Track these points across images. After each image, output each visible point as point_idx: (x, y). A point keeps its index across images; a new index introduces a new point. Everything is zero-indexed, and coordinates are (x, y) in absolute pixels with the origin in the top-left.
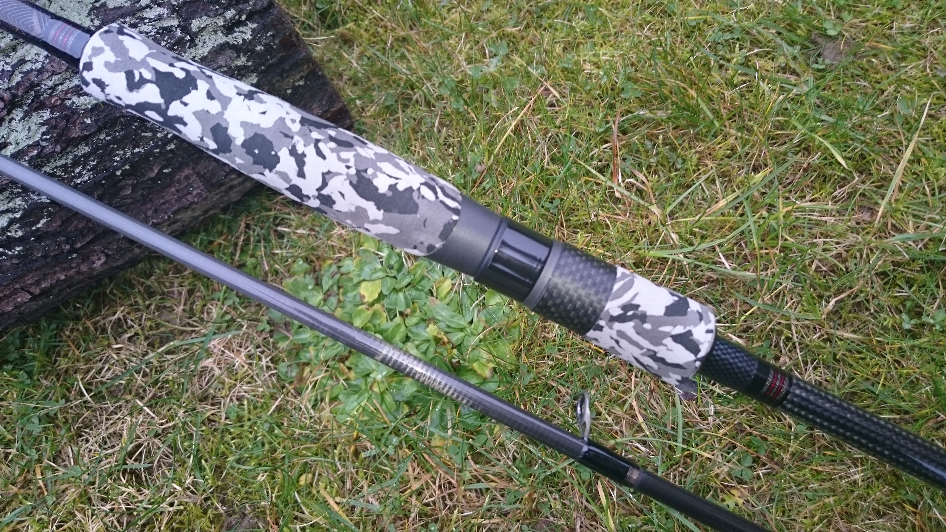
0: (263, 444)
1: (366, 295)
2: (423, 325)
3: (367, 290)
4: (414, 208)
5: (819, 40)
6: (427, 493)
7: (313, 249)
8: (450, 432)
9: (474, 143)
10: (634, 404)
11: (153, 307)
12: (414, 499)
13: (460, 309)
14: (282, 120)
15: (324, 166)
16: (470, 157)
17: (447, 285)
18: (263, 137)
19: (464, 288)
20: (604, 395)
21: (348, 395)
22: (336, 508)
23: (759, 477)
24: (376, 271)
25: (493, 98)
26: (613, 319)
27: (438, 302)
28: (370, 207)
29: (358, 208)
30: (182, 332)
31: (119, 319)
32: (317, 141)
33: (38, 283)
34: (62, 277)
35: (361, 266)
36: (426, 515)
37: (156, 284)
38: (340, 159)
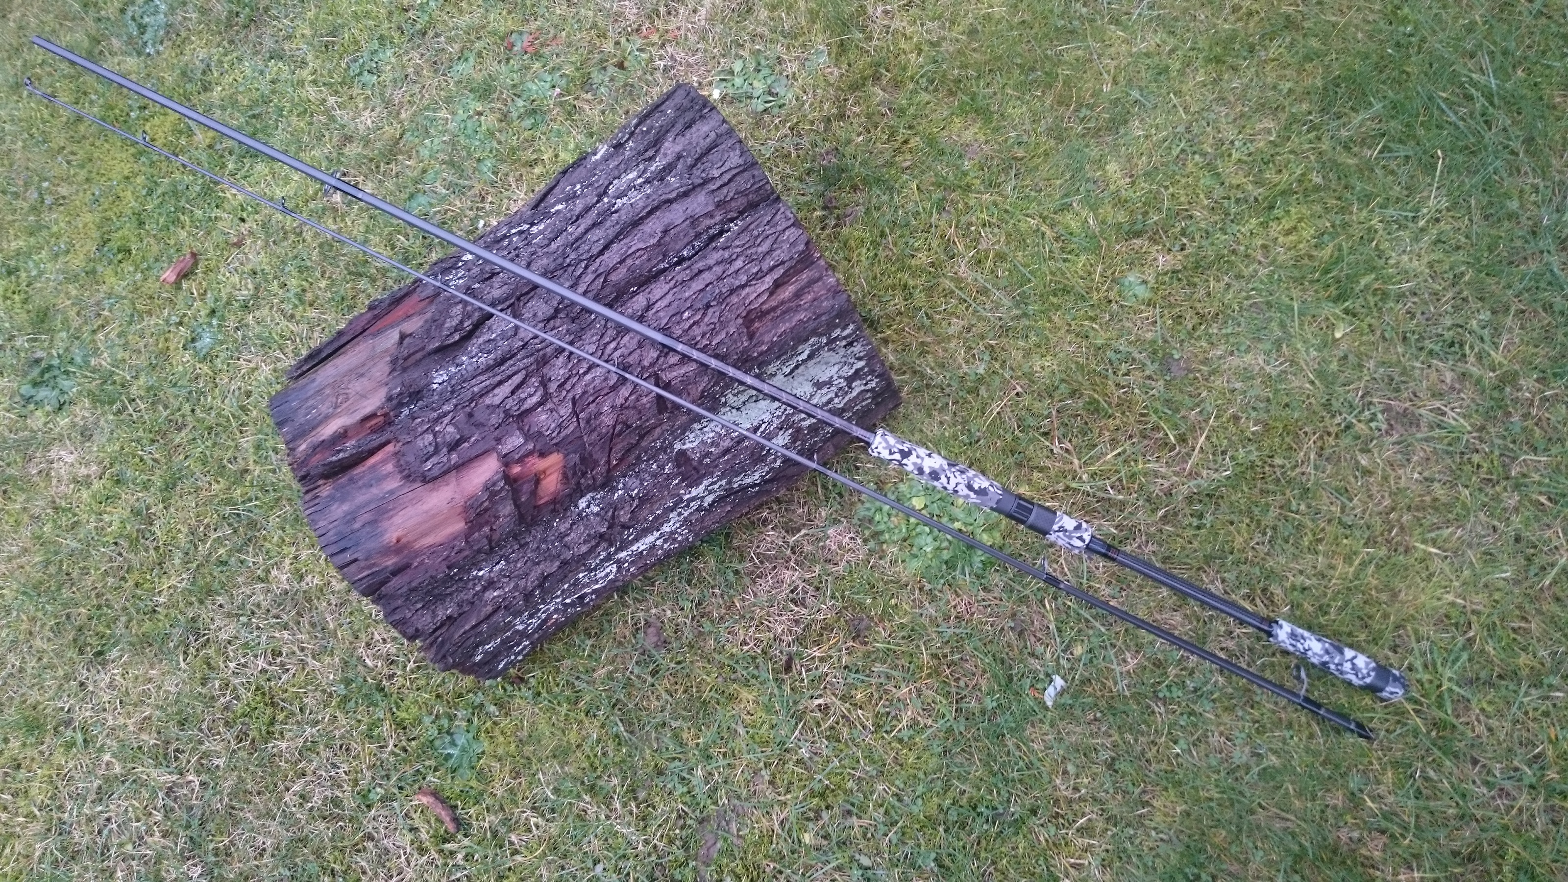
4: (986, 494)
14: (941, 464)
15: (957, 480)
18: (935, 471)
26: (1055, 531)
29: (967, 494)
31: (764, 517)
32: (955, 472)
35: (911, 487)
38: (962, 478)
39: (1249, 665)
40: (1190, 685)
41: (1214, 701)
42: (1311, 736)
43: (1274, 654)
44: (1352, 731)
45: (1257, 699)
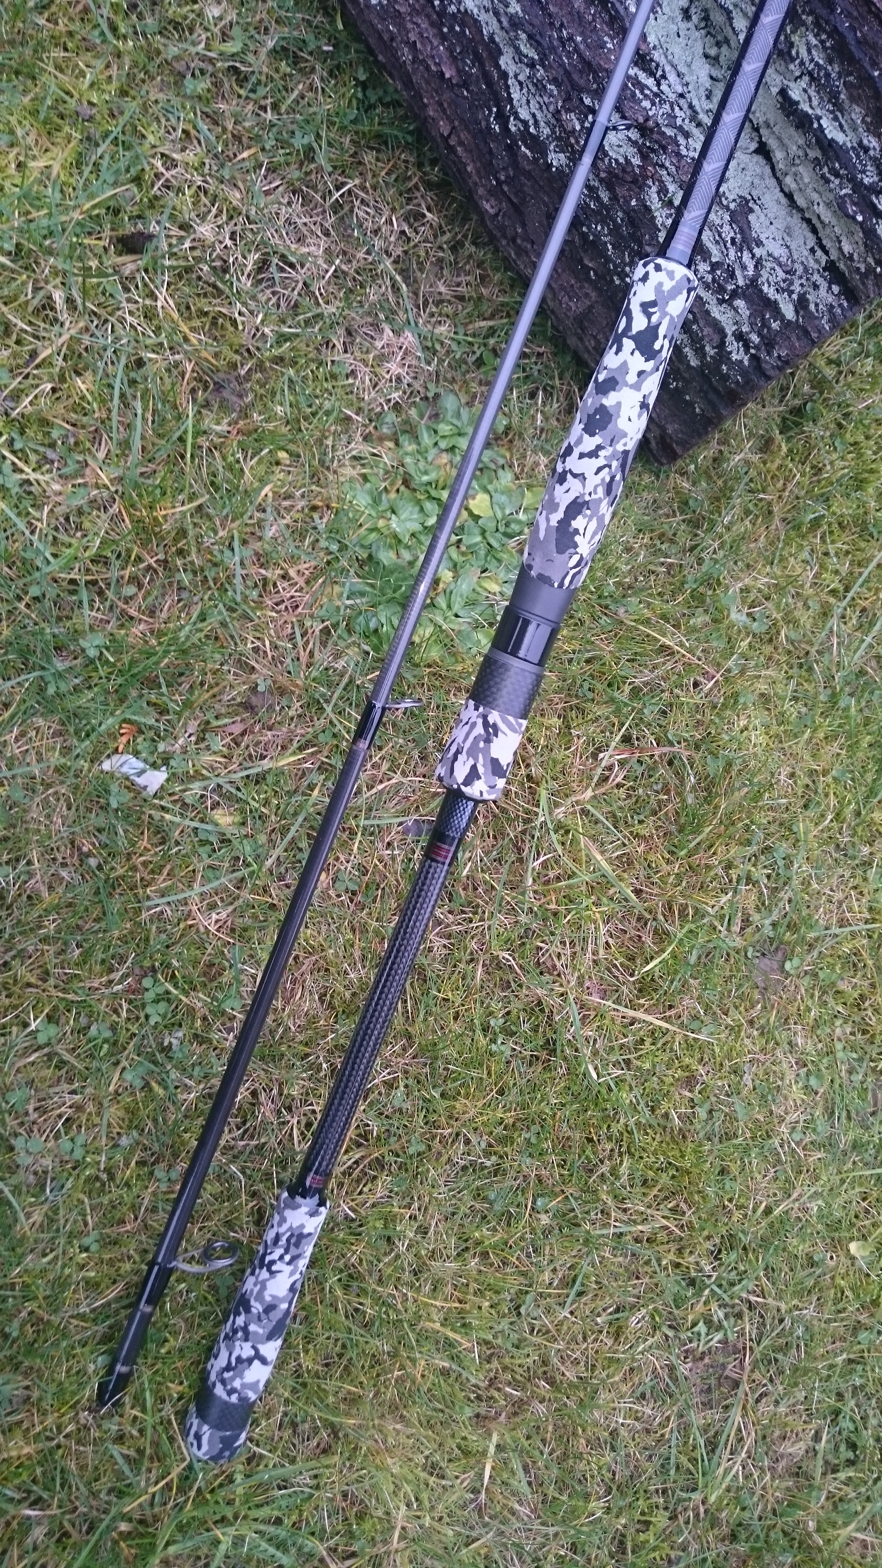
0: (310, 406)
1: (476, 501)
2: (451, 565)
3: (481, 501)
4: (561, 551)
5: (780, 954)
6: (286, 584)
7: (521, 435)
8: (349, 602)
9: (649, 604)
10: (394, 781)
11: (441, 254)
12: (279, 572)
13: (471, 603)
14: (625, 435)
15: (589, 475)
16: (634, 600)
17: (494, 587)
18: (609, 422)
19: (492, 605)
20: (400, 752)
21: (370, 493)
22: (263, 493)
23: (339, 896)
24: (502, 509)
25: (700, 619)
26: (485, 717)
27: (475, 579)
28: (559, 515)
29: (558, 505)
30: (416, 294)
31: (424, 216)
32: (610, 466)
33: (461, 143)
34: (469, 169)
35: (507, 492)
36: (264, 585)
37: (467, 253)
38: (596, 487)
39: (228, 1148)
40: (174, 1039)
41: (147, 1086)
42: (92, 1286)
43: (254, 1195)
44: (110, 1370)
45: (160, 1173)
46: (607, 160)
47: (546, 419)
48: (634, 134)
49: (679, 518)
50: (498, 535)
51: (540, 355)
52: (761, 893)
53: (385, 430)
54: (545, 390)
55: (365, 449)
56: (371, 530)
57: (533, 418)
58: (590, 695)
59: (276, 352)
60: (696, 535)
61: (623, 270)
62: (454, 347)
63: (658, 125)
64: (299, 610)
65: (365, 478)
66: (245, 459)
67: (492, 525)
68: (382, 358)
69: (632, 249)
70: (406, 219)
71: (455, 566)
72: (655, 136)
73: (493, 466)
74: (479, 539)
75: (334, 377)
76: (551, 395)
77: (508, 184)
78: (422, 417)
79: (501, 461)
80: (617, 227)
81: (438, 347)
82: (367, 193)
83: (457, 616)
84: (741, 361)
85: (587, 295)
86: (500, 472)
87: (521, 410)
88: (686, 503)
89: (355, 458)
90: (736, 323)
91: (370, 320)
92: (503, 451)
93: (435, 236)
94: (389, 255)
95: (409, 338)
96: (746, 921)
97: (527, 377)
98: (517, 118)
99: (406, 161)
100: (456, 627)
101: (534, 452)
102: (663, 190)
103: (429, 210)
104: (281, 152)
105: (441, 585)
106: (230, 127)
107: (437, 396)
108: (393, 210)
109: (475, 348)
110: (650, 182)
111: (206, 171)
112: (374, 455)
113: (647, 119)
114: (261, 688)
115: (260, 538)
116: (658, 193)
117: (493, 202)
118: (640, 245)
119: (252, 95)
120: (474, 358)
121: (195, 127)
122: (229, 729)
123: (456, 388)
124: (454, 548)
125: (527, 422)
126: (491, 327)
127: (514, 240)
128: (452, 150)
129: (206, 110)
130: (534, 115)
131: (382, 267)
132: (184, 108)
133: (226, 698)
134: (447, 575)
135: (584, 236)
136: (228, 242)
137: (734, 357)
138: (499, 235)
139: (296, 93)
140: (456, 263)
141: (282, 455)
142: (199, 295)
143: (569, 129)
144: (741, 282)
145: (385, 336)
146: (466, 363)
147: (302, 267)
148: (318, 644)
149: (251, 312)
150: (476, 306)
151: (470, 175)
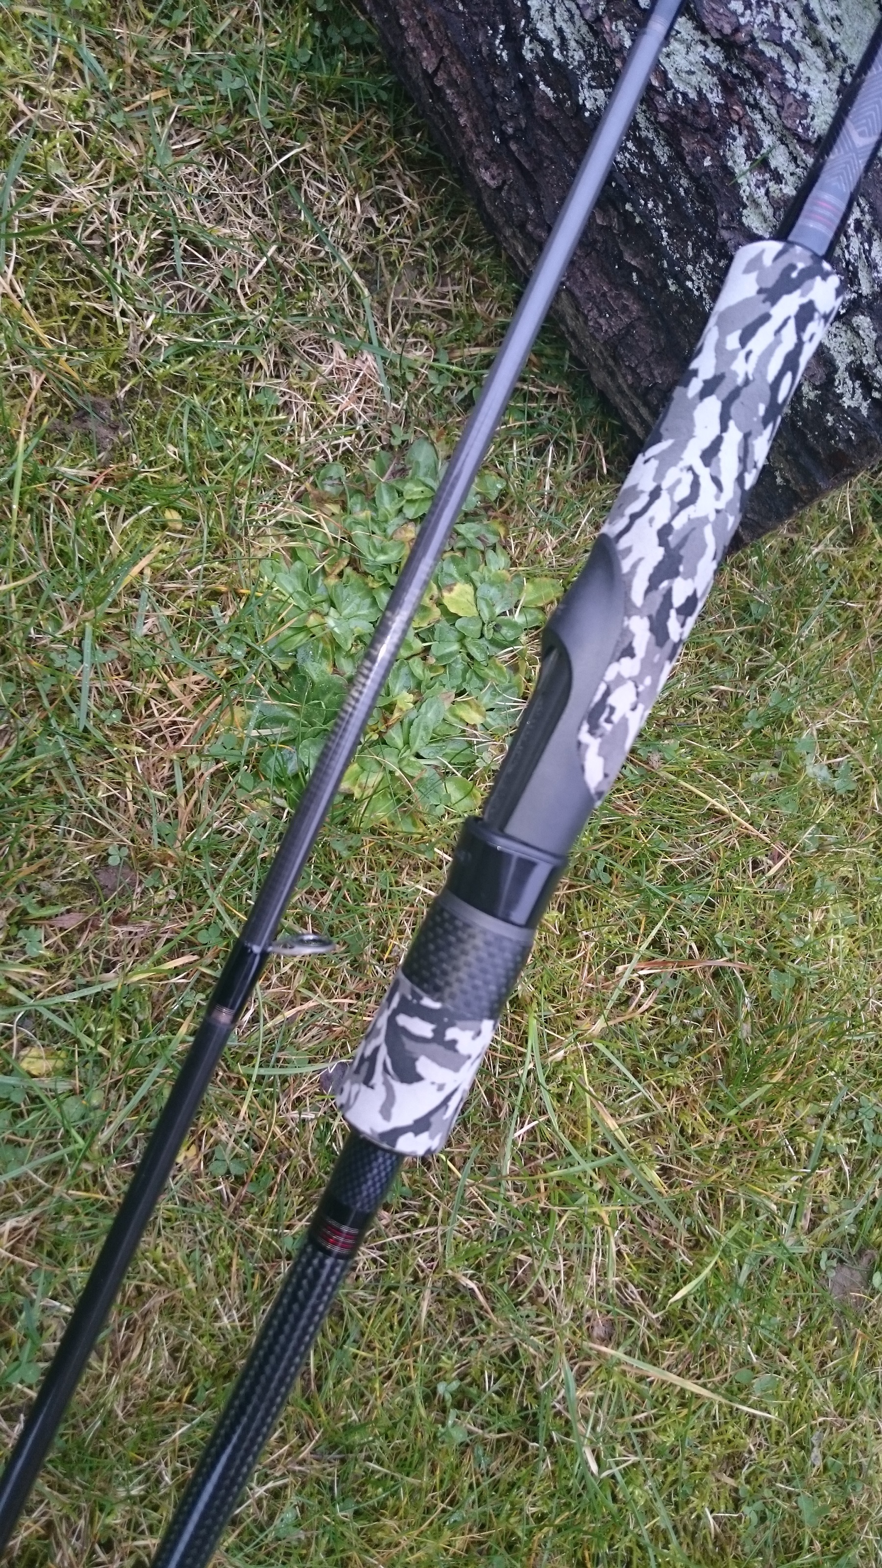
0: (220, 448)
1: (453, 594)
2: (412, 684)
3: (461, 594)
5: (865, 1261)
6: (164, 704)
7: (521, 503)
8: (255, 734)
9: (693, 748)
10: (310, 1004)
11: (421, 254)
12: (154, 685)
13: (436, 739)
16: (672, 743)
17: (474, 717)
19: (470, 743)
20: (321, 960)
21: (300, 575)
22: (136, 570)
23: (215, 1184)
24: (491, 606)
25: (765, 774)
27: (447, 705)
30: (383, 304)
33: (452, 83)
34: (462, 121)
35: (498, 583)
36: (132, 704)
37: (457, 255)
46: (669, 95)
47: (558, 484)
48: (715, 55)
49: (736, 629)
50: (482, 642)
51: (552, 397)
52: (841, 1169)
53: (328, 488)
54: (557, 445)
55: (299, 514)
56: (299, 630)
57: (540, 482)
58: (606, 878)
59: (173, 369)
60: (758, 653)
61: (683, 270)
62: (433, 378)
63: (753, 39)
64: (182, 743)
65: (293, 554)
66: (114, 518)
67: (476, 628)
68: (329, 389)
69: (700, 237)
70: (375, 205)
71: (419, 684)
72: (747, 57)
73: (480, 546)
74: (455, 647)
75: (257, 409)
76: (566, 452)
77: (518, 141)
78: (382, 473)
79: (492, 539)
80: (678, 202)
81: (410, 377)
82: (321, 164)
83: (418, 756)
84: (857, 410)
85: (625, 309)
86: (490, 554)
87: (523, 470)
88: (746, 608)
89: (281, 525)
90: (853, 352)
91: (313, 334)
92: (496, 526)
93: (415, 231)
94: (347, 249)
95: (369, 362)
96: (819, 1211)
97: (533, 426)
98: (535, 37)
99: (378, 126)
100: (416, 773)
101: (539, 528)
102: (753, 144)
103: (407, 193)
104: (201, 99)
105: (396, 714)
106: (130, 59)
107: (405, 444)
108: (358, 189)
109: (463, 384)
110: (734, 131)
111: (90, 114)
112: (311, 522)
113: (737, 29)
114: (113, 861)
115: (128, 636)
116: (746, 148)
117: (494, 170)
118: (713, 229)
119: (165, 22)
120: (461, 396)
121: (76, 55)
122: (58, 923)
123: (433, 435)
124: (417, 659)
125: (532, 488)
126: (485, 356)
127: (522, 227)
128: (438, 93)
129: (96, 33)
130: (560, 31)
131: (338, 264)
132: (63, 28)
133: (59, 872)
134: (405, 699)
135: (626, 218)
136: (115, 214)
137: (847, 402)
138: (501, 221)
139: (228, 21)
140: (442, 268)
141: (171, 515)
142: (65, 284)
143: (615, 45)
144: (865, 289)
145: (334, 357)
146: (449, 402)
147: (220, 254)
148: (207, 794)
149: (140, 312)
150: (467, 327)
151: (462, 130)
